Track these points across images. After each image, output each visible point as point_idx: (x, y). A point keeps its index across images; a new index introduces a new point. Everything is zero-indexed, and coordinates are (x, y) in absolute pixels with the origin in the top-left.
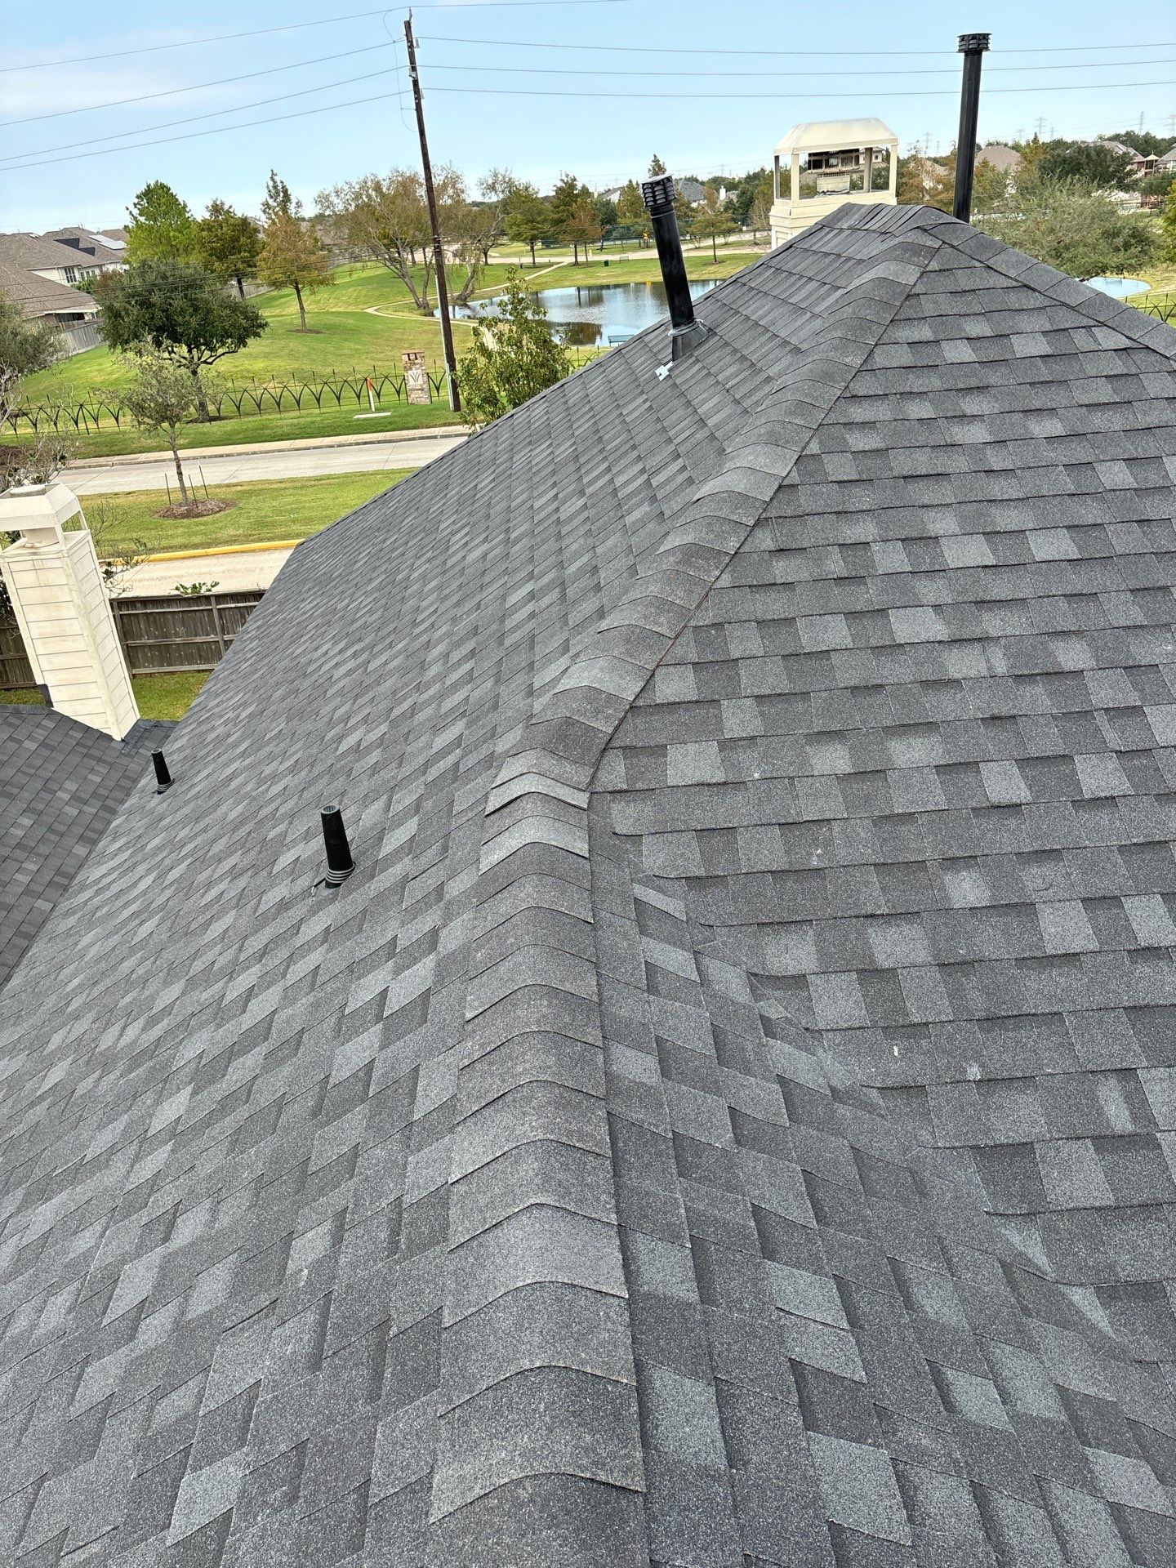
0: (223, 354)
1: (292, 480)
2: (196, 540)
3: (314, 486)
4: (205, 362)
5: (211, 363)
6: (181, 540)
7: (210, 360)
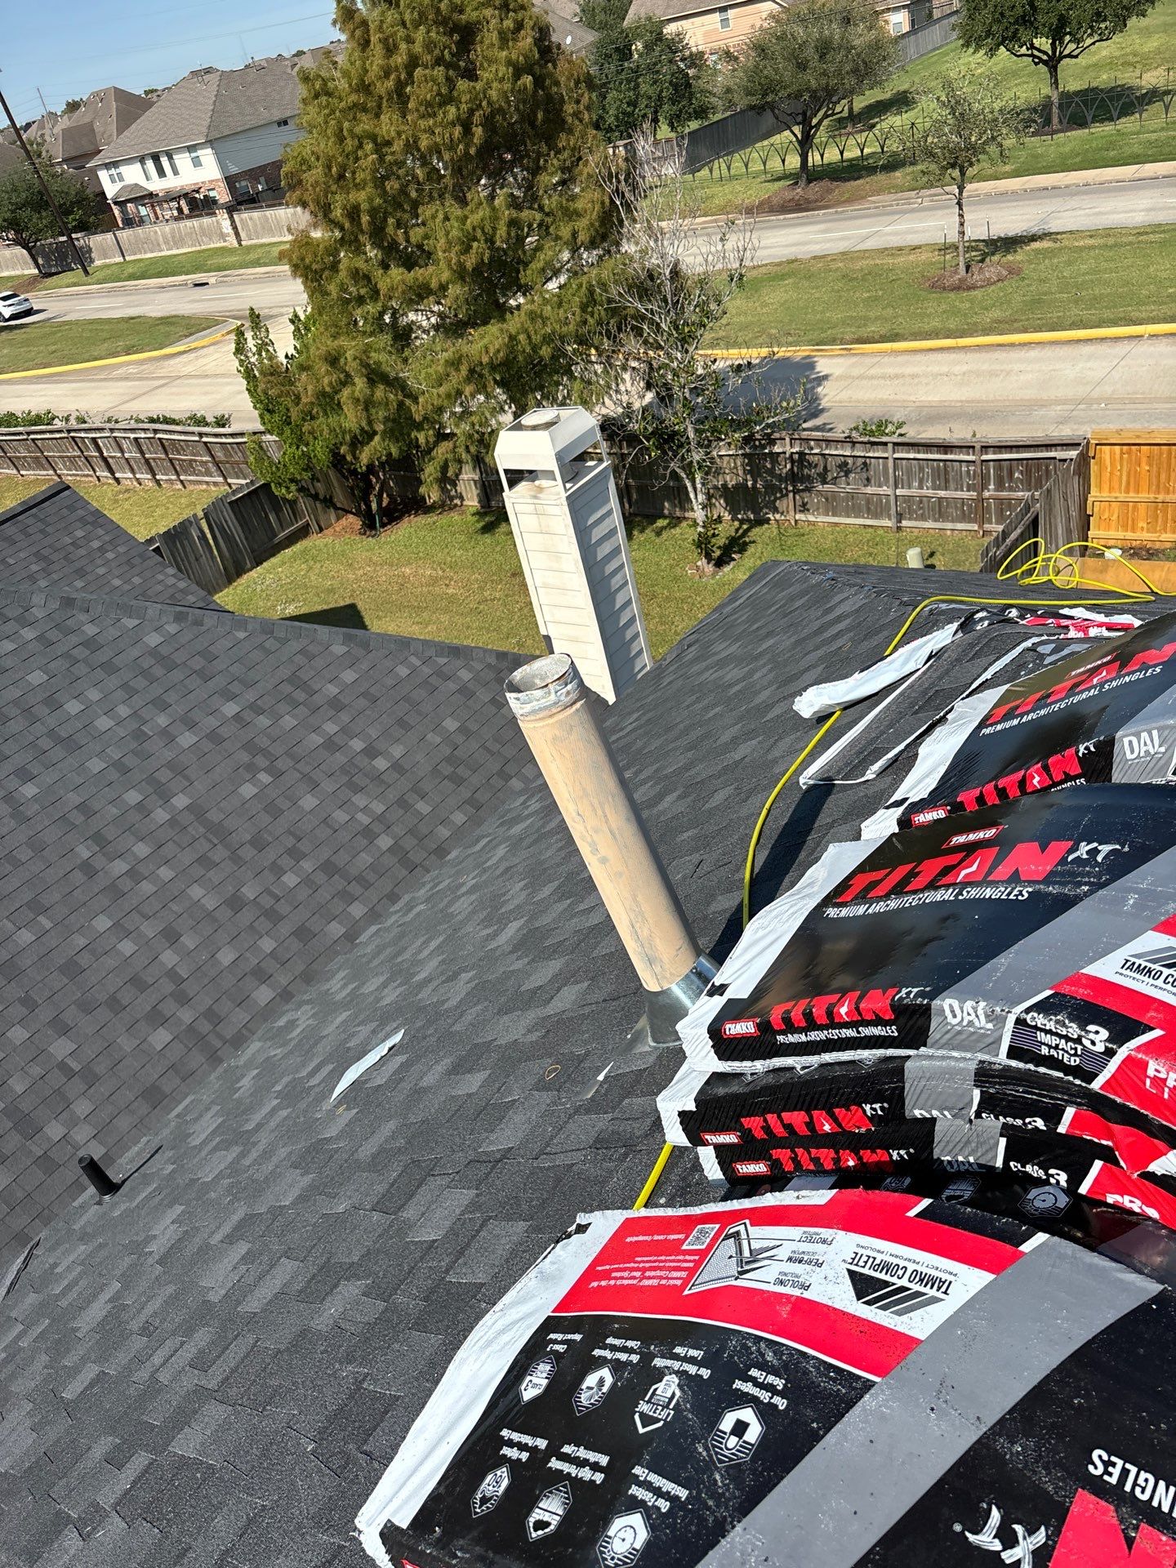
0: (1094, 43)
1: (1108, 232)
2: (952, 324)
3: (1131, 243)
4: (1070, 56)
5: (1076, 57)
6: (936, 323)
7: (1075, 53)
